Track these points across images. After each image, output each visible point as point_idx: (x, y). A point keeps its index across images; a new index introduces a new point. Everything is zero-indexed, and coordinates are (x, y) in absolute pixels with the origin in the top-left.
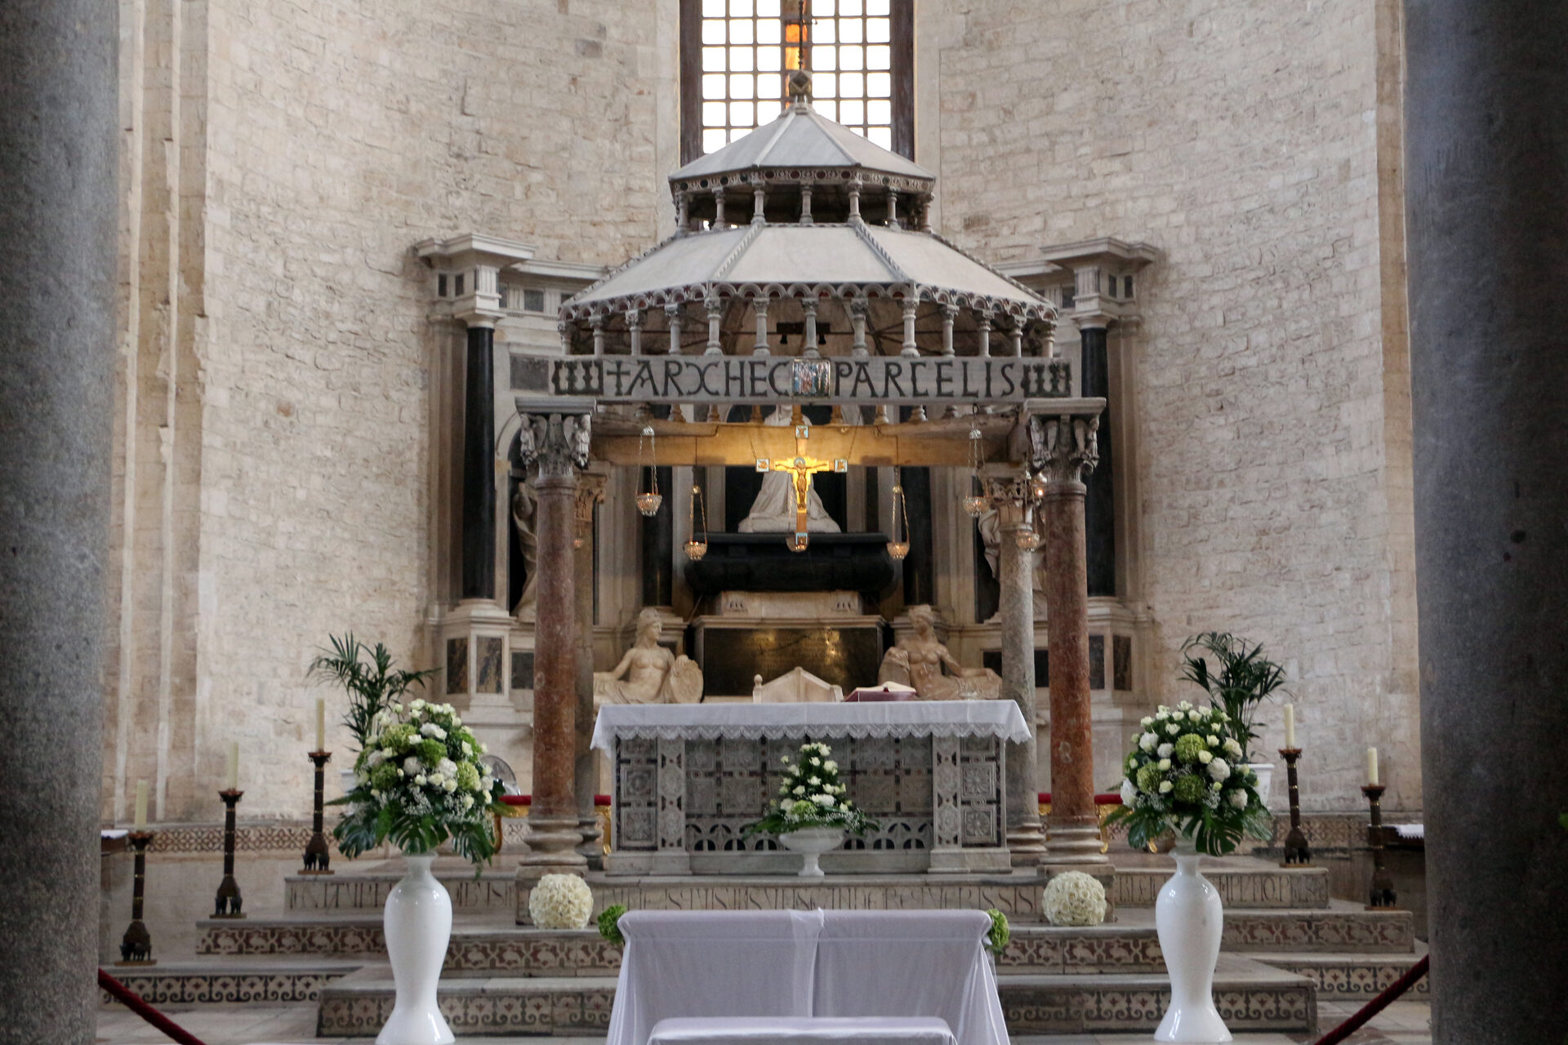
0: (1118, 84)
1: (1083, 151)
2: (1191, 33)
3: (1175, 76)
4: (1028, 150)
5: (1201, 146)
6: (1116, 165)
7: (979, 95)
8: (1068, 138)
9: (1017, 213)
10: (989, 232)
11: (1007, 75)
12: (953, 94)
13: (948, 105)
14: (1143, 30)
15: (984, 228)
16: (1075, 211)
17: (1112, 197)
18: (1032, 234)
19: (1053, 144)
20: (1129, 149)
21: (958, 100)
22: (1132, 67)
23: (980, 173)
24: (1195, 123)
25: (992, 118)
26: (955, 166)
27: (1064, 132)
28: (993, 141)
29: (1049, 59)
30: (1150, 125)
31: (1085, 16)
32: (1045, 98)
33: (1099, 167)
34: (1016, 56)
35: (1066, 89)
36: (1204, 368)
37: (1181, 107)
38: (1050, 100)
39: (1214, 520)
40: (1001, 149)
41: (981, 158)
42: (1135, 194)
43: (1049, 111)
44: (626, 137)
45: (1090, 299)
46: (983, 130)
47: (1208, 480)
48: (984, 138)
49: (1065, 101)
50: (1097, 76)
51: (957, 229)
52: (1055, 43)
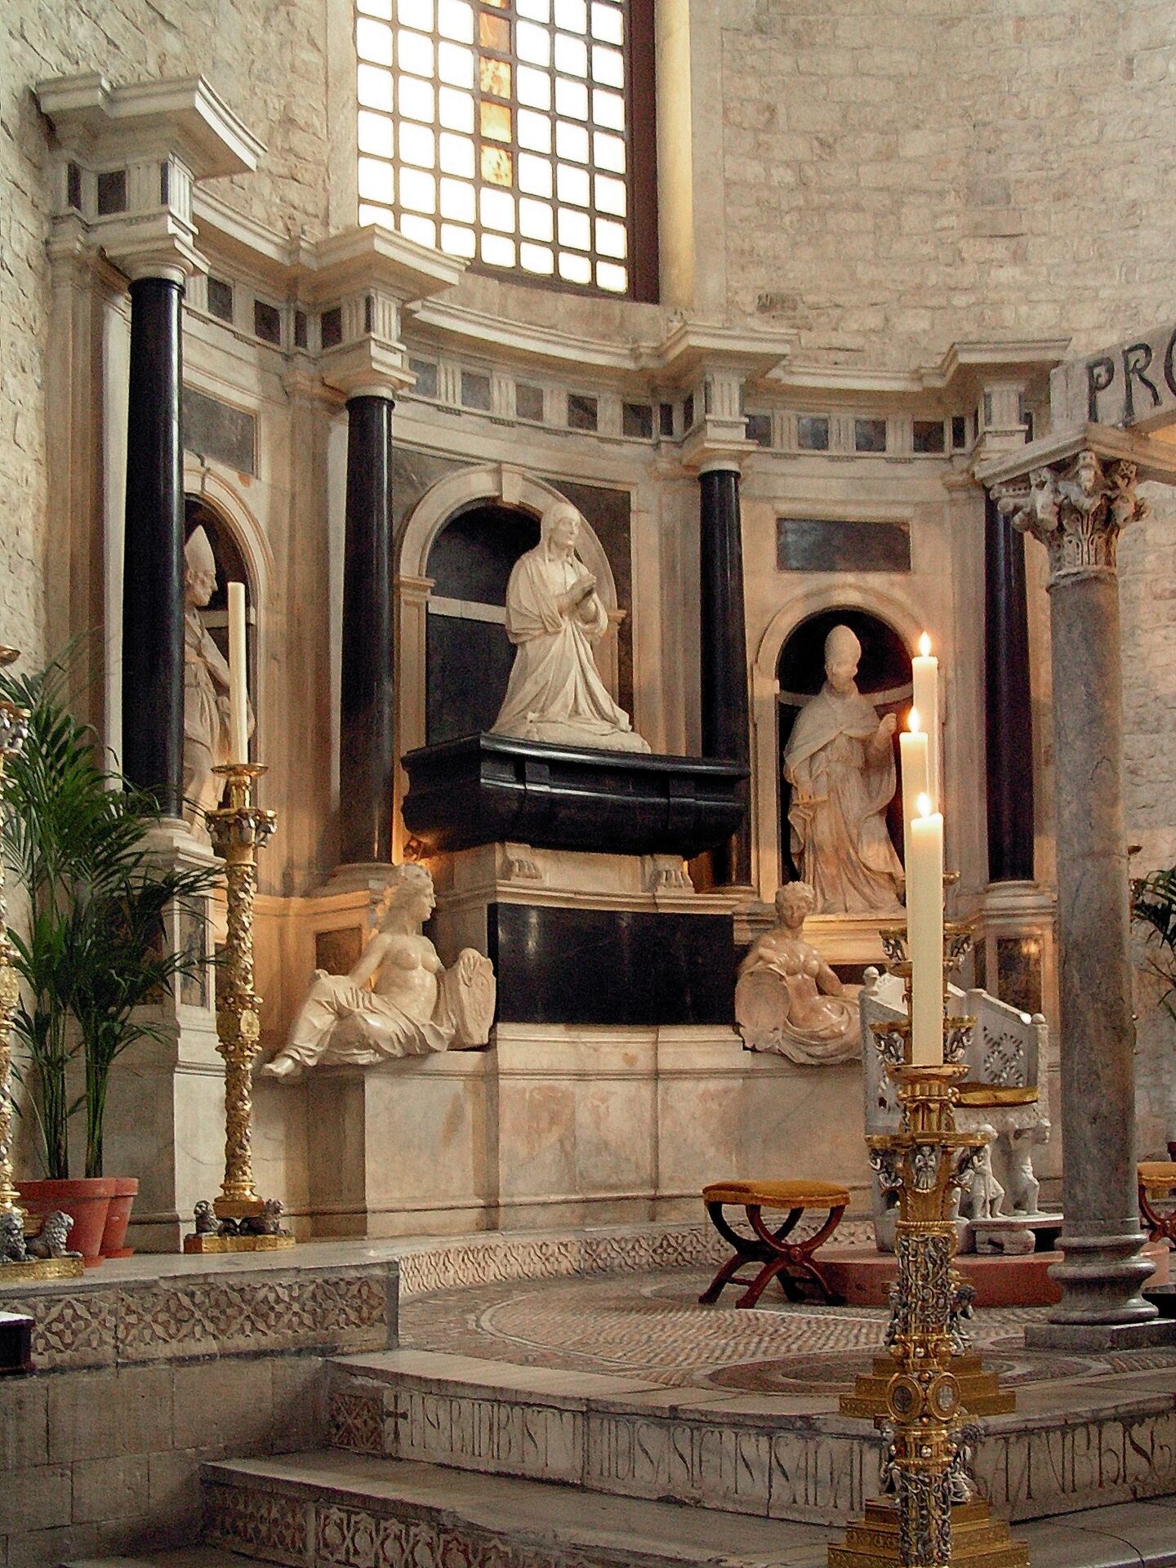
0: (1001, 131)
1: (945, 222)
2: (1129, 74)
3: (1101, 132)
4: (857, 208)
5: (1148, 238)
6: (1000, 249)
7: (781, 110)
8: (923, 199)
9: (841, 299)
10: (799, 322)
11: (824, 89)
12: (742, 101)
13: (734, 116)
14: (1045, 59)
15: (790, 313)
16: (933, 308)
17: (993, 296)
18: (866, 333)
19: (899, 203)
20: (1024, 228)
21: (750, 110)
22: (1025, 110)
23: (783, 229)
24: (1134, 205)
25: (801, 149)
26: (745, 212)
27: (914, 190)
28: (803, 183)
29: (889, 78)
30: (1057, 198)
31: (947, 23)
32: (884, 133)
33: (972, 249)
34: (839, 63)
35: (917, 127)
36: (1152, 557)
37: (1111, 179)
38: (893, 138)
39: (1165, 777)
40: (816, 199)
41: (785, 207)
42: (1034, 296)
43: (888, 155)
44: (284, 27)
45: (1012, 433)
46: (787, 164)
47: (1158, 720)
48: (789, 177)
49: (917, 144)
50: (966, 114)
51: (749, 310)
52: (898, 56)
